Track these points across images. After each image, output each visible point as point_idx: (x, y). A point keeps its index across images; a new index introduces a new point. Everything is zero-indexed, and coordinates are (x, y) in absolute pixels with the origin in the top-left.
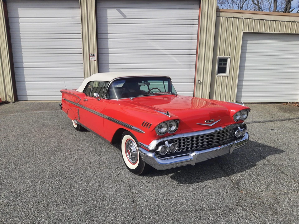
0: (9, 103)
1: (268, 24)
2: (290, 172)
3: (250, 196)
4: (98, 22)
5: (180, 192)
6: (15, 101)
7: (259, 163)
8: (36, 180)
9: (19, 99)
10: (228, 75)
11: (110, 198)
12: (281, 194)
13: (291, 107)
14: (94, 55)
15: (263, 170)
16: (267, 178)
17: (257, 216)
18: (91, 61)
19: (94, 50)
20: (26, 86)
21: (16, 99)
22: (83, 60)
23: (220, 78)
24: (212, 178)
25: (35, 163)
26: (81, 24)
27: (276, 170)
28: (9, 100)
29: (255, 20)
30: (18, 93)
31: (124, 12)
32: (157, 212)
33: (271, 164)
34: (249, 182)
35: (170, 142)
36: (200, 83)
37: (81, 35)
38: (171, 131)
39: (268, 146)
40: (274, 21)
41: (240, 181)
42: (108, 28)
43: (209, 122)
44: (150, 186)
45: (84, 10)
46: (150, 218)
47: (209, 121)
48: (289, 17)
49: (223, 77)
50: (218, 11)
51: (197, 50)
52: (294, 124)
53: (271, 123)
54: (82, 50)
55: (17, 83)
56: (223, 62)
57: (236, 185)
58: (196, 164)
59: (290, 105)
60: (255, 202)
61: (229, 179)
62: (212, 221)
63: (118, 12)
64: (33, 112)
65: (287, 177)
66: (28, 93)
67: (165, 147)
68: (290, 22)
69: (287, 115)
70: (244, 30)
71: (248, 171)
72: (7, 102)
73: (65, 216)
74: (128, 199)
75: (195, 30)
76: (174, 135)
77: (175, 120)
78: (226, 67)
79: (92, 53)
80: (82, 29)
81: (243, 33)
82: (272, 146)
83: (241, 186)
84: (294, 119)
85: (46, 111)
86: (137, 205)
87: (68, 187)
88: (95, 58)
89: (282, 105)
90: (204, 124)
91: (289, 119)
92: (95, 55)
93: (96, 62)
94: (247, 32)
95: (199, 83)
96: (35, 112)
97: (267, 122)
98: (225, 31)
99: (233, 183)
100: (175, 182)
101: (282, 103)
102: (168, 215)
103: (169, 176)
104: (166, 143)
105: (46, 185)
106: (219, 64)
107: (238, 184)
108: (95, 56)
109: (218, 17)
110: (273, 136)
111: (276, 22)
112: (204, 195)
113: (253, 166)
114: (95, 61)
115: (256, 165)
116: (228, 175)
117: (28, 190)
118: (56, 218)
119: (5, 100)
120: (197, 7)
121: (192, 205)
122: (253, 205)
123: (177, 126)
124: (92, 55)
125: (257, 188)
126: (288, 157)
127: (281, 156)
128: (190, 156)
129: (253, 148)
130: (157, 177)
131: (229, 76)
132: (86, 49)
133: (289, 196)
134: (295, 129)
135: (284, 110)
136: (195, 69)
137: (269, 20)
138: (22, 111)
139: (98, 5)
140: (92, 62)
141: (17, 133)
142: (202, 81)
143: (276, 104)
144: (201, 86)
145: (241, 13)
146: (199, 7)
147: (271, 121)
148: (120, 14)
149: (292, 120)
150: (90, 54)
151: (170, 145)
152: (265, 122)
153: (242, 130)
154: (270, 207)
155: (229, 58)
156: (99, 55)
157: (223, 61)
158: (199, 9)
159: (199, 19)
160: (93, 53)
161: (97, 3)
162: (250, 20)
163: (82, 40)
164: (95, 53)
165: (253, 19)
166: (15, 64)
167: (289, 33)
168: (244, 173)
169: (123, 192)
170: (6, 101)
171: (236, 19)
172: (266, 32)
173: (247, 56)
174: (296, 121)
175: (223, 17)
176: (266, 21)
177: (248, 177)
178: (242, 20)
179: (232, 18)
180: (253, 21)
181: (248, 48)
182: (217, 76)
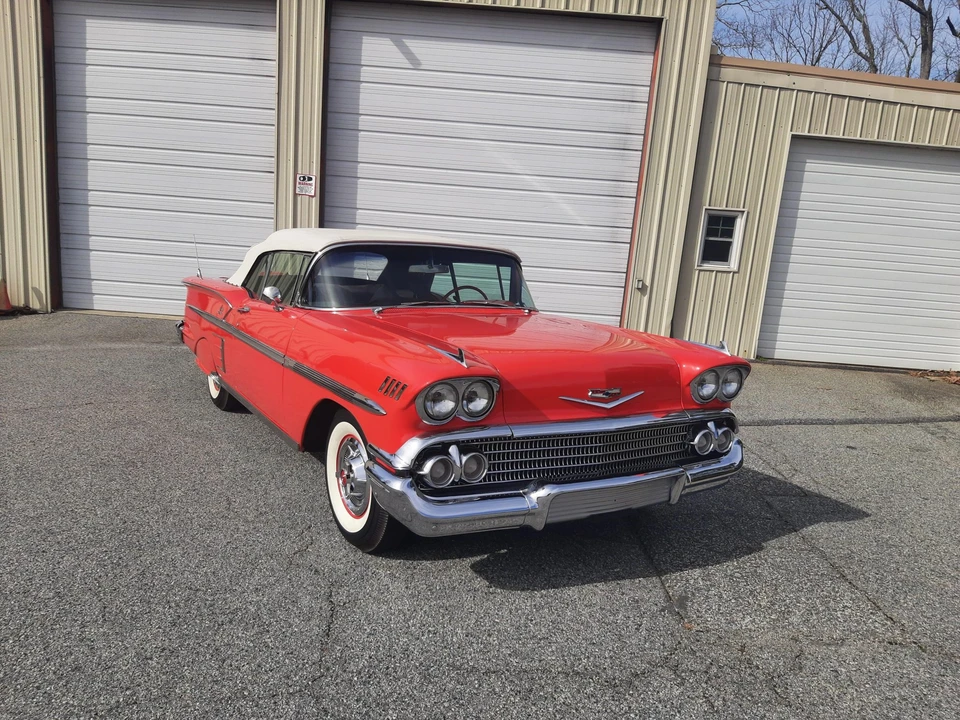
0: (35, 312)
1: (876, 116)
2: (867, 580)
3: (712, 640)
4: (331, 76)
5: (487, 613)
6: (52, 308)
7: (773, 542)
8: (45, 546)
9: (65, 304)
10: (736, 269)
11: (257, 616)
12: (819, 642)
13: (935, 384)
14: (310, 179)
15: (779, 567)
16: (784, 591)
17: (718, 703)
18: (299, 198)
19: (311, 162)
20: (92, 263)
21: (58, 301)
22: (274, 192)
23: (710, 277)
24: (604, 579)
25: (56, 494)
26: (275, 80)
27: (824, 568)
28: (35, 304)
29: (835, 99)
30: (67, 284)
31: (413, 50)
32: (395, 668)
33: (814, 549)
34: (721, 597)
35: (464, 448)
36: (642, 289)
37: (275, 112)
38: (471, 414)
39: (819, 496)
40: (896, 103)
41: (693, 594)
42: (362, 96)
43: (601, 395)
44: (397, 587)
45: (290, 35)
46: (364, 683)
47: (601, 392)
48: (945, 95)
49: (719, 274)
50: (715, 62)
51: (639, 182)
52: (929, 436)
53: (851, 427)
54: (274, 160)
55: (63, 252)
56: (720, 227)
57: (677, 606)
58: (548, 526)
59: (933, 378)
60: (723, 660)
61: (659, 585)
62: (564, 708)
63: (395, 49)
64: (100, 345)
65: (852, 592)
66: (96, 286)
67: (447, 465)
68: (949, 110)
69: (912, 408)
70: (795, 128)
71: (730, 566)
72: (26, 311)
73: (100, 657)
74: (312, 623)
75: (637, 118)
76: (482, 426)
77: (486, 380)
78: (730, 244)
79: (303, 171)
80: (279, 94)
81: (794, 138)
82: (834, 496)
83: (692, 608)
84: (932, 420)
85: (143, 345)
86: (336, 641)
87: (135, 572)
88: (312, 188)
89: (908, 376)
90: (586, 402)
91: (916, 421)
92: (314, 178)
93: (315, 202)
94: (806, 133)
95: (638, 289)
96: (108, 345)
97: (841, 423)
98: (732, 132)
99: (669, 598)
100: (480, 583)
101: (906, 371)
102: (427, 678)
103: (468, 561)
104: (453, 450)
105: (68, 561)
106: (709, 232)
107: (683, 601)
108: (313, 182)
109: (712, 81)
110: (846, 466)
111: (903, 108)
112: (562, 626)
113: (750, 551)
114: (312, 197)
115: (761, 549)
116: (659, 573)
117: (10, 573)
118: (69, 660)
119: (22, 303)
120: (648, 44)
121: (515, 653)
122: (714, 670)
123: (491, 399)
124: (304, 178)
125: (743, 619)
126: (878, 532)
127: (855, 527)
128: (529, 498)
129: (769, 499)
130: (427, 563)
131: (738, 272)
132: (288, 160)
133: (843, 650)
134: (927, 450)
135: (909, 392)
136: (630, 243)
137: (879, 101)
138: (66, 341)
139: (336, 24)
140: (302, 201)
141: (29, 405)
142: (648, 283)
143: (888, 372)
144: (646, 298)
145: (788, 73)
146: (653, 46)
147: (855, 423)
148: (401, 55)
149: (924, 425)
150: (298, 176)
151: (464, 459)
152: (833, 423)
153: (720, 432)
154: (770, 680)
155: (740, 214)
156: (328, 179)
157: (721, 225)
158: (655, 53)
159: (651, 86)
160: (306, 173)
161: (333, 18)
162: (818, 96)
163: (274, 128)
164: (315, 172)
165: (828, 94)
166: (61, 192)
167: (944, 144)
168: (712, 569)
169: (305, 601)
170: (24, 308)
171: (771, 91)
172: (869, 139)
173: (800, 213)
174: (939, 427)
175: (728, 82)
176: (869, 104)
177: (724, 582)
178: (791, 96)
179: (758, 86)
180: (826, 100)
181: (805, 187)
182: (700, 271)
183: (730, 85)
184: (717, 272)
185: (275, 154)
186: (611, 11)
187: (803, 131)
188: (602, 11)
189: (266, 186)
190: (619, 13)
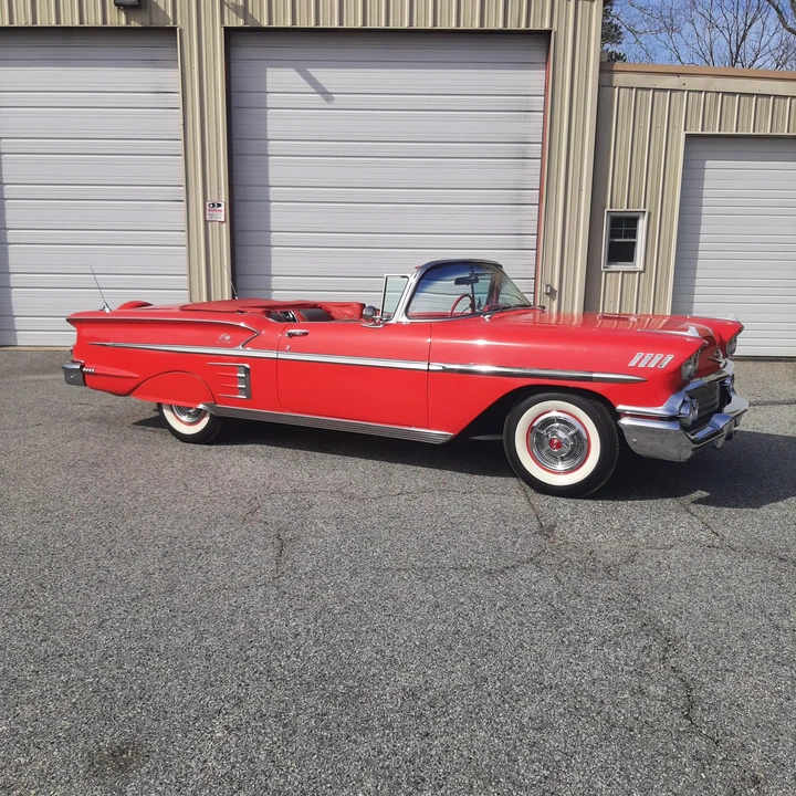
1: (767, 110)
3: (569, 548)
4: (234, 104)
10: (641, 268)
11: (225, 549)
12: (652, 547)
14: (219, 205)
16: (634, 519)
17: (565, 580)
18: (210, 224)
19: (219, 189)
20: (14, 300)
22: (185, 219)
23: (617, 279)
26: (180, 111)
29: (725, 97)
32: (331, 571)
34: (582, 524)
36: (551, 294)
37: (181, 143)
40: (786, 97)
41: (561, 523)
44: (330, 528)
45: (192, 69)
46: (311, 578)
49: (626, 275)
50: (605, 68)
51: (541, 189)
54: (183, 189)
56: (624, 228)
57: (547, 530)
60: (575, 559)
61: (535, 519)
65: (691, 519)
66: (19, 323)
70: (688, 128)
74: (268, 550)
75: (534, 126)
78: (634, 244)
80: (185, 125)
81: (688, 137)
83: (558, 531)
88: (222, 214)
92: (223, 205)
93: (225, 228)
94: (700, 132)
95: (547, 294)
96: (37, 377)
98: (628, 132)
99: (541, 527)
106: (613, 234)
107: (552, 528)
108: (222, 208)
109: (605, 87)
111: (794, 100)
112: (456, 545)
114: (223, 222)
118: (94, 578)
120: (538, 55)
121: (419, 560)
122: (566, 564)
124: (214, 205)
125: (597, 536)
131: (644, 271)
132: (196, 188)
133: (670, 551)
136: (536, 249)
137: (769, 96)
139: (236, 54)
140: (213, 227)
142: (556, 287)
144: (555, 303)
145: (678, 74)
146: (544, 52)
148: (303, 81)
150: (208, 203)
155: (642, 214)
156: (236, 204)
157: (624, 226)
158: (547, 68)
159: (545, 96)
160: (216, 200)
161: (232, 49)
162: (708, 95)
163: (182, 158)
164: (224, 198)
165: (718, 93)
169: (261, 539)
171: (662, 93)
172: (762, 133)
173: (705, 210)
175: (620, 87)
176: (759, 99)
178: (682, 97)
179: (649, 89)
180: (717, 99)
181: (706, 184)
182: (607, 272)
183: (622, 90)
184: (624, 272)
185: (184, 183)
186: (500, 26)
187: (696, 129)
188: (492, 27)
189: (177, 215)
190: (509, 28)
